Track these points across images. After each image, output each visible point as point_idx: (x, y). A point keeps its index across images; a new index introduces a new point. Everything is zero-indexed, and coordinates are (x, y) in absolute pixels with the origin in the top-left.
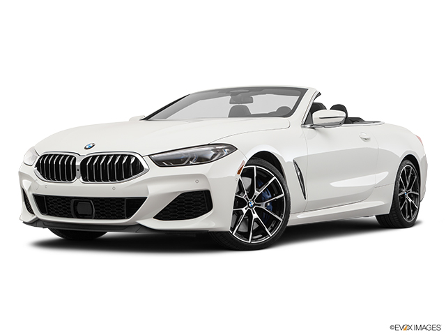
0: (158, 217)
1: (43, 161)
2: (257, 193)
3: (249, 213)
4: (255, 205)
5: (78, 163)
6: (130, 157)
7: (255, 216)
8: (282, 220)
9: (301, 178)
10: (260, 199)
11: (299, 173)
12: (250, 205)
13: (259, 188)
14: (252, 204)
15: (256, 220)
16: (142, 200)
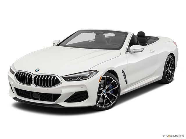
0: (66, 101)
1: (18, 74)
2: (107, 87)
3: (103, 96)
4: (106, 92)
5: (33, 78)
6: (54, 77)
7: (106, 96)
8: (117, 97)
9: (125, 76)
10: (108, 89)
11: (124, 75)
12: (104, 92)
13: (107, 84)
14: (105, 91)
15: (106, 98)
16: (60, 95)
